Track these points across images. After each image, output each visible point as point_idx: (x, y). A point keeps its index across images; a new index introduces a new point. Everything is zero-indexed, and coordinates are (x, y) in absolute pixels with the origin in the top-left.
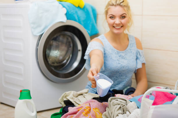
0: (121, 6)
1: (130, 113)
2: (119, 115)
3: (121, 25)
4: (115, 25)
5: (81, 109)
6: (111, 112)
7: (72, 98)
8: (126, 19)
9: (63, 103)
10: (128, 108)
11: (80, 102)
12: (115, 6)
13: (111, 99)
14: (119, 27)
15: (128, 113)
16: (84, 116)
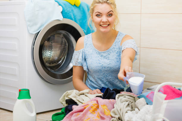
0: (108, 3)
1: (139, 110)
2: (128, 112)
3: (108, 24)
4: (102, 24)
5: (87, 106)
6: (120, 108)
7: (75, 97)
8: (113, 17)
9: (64, 103)
10: (137, 105)
11: (83, 100)
12: (102, 3)
13: (119, 96)
14: (106, 26)
15: (136, 109)
16: (91, 113)
